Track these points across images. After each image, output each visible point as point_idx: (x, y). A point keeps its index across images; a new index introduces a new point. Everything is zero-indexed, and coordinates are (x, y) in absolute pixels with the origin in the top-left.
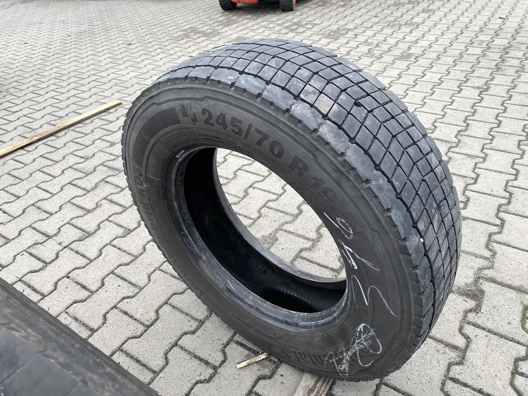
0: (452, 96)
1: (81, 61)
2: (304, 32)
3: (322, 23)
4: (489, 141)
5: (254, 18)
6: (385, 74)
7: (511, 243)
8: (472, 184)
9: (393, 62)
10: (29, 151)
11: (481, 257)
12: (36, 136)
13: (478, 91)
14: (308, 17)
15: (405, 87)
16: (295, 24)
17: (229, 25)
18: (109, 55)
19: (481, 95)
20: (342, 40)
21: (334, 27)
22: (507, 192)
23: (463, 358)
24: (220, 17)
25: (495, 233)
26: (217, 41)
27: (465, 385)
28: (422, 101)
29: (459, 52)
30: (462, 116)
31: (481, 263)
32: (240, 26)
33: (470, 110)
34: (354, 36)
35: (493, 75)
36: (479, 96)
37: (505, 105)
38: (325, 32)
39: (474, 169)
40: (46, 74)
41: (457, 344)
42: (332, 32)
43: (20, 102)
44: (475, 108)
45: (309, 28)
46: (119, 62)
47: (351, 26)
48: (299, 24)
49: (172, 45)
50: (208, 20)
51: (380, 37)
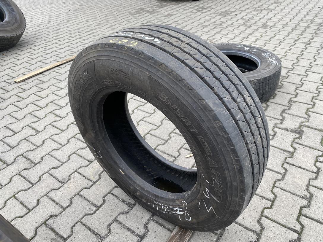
0: (290, 47)
1: (79, 24)
2: (206, 12)
3: (216, 8)
4: (309, 68)
5: (176, 4)
6: (253, 35)
7: (318, 112)
8: (300, 87)
9: (258, 29)
10: (62, 68)
11: (303, 117)
12: (64, 61)
13: (305, 45)
14: (208, 4)
15: (264, 42)
16: (201, 8)
17: (162, 7)
18: (95, 22)
19: (306, 47)
20: (228, 17)
21: (223, 10)
22: (318, 91)
23: (293, 155)
24: (156, 3)
25: (310, 108)
26: (156, 16)
27: (293, 165)
28: (274, 49)
29: (295, 25)
30: (296, 56)
31: (303, 120)
32: (169, 8)
33: (300, 53)
34: (235, 15)
35: (313, 37)
36: (305, 47)
37: (319, 51)
38: (218, 12)
39: (301, 81)
40: (61, 30)
41: (290, 150)
42: (222, 13)
43: (51, 44)
44: (302, 52)
45: (209, 10)
46: (102, 25)
47: (233, 10)
48: (203, 8)
49: (131, 17)
50: (149, 4)
51: (250, 16)
